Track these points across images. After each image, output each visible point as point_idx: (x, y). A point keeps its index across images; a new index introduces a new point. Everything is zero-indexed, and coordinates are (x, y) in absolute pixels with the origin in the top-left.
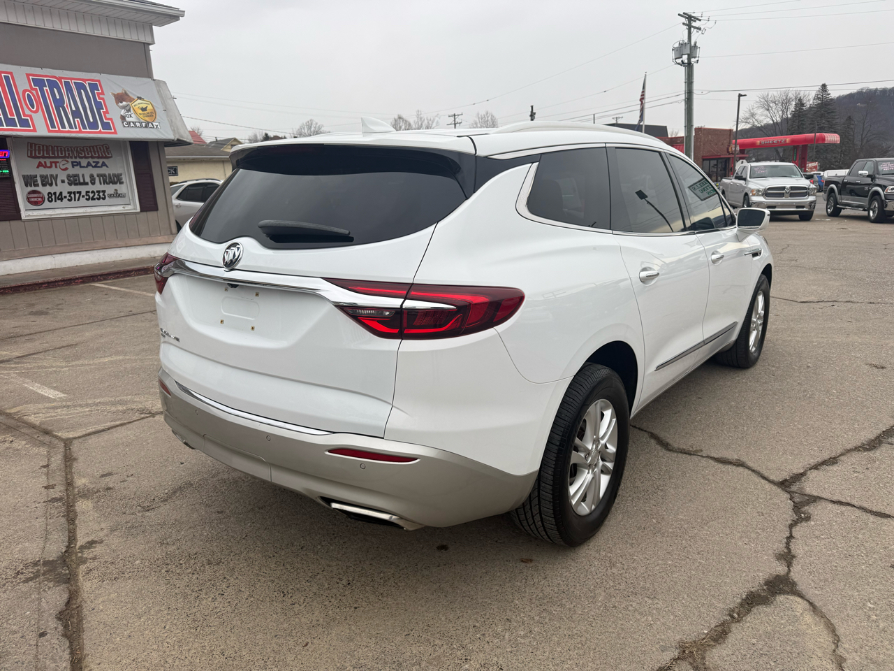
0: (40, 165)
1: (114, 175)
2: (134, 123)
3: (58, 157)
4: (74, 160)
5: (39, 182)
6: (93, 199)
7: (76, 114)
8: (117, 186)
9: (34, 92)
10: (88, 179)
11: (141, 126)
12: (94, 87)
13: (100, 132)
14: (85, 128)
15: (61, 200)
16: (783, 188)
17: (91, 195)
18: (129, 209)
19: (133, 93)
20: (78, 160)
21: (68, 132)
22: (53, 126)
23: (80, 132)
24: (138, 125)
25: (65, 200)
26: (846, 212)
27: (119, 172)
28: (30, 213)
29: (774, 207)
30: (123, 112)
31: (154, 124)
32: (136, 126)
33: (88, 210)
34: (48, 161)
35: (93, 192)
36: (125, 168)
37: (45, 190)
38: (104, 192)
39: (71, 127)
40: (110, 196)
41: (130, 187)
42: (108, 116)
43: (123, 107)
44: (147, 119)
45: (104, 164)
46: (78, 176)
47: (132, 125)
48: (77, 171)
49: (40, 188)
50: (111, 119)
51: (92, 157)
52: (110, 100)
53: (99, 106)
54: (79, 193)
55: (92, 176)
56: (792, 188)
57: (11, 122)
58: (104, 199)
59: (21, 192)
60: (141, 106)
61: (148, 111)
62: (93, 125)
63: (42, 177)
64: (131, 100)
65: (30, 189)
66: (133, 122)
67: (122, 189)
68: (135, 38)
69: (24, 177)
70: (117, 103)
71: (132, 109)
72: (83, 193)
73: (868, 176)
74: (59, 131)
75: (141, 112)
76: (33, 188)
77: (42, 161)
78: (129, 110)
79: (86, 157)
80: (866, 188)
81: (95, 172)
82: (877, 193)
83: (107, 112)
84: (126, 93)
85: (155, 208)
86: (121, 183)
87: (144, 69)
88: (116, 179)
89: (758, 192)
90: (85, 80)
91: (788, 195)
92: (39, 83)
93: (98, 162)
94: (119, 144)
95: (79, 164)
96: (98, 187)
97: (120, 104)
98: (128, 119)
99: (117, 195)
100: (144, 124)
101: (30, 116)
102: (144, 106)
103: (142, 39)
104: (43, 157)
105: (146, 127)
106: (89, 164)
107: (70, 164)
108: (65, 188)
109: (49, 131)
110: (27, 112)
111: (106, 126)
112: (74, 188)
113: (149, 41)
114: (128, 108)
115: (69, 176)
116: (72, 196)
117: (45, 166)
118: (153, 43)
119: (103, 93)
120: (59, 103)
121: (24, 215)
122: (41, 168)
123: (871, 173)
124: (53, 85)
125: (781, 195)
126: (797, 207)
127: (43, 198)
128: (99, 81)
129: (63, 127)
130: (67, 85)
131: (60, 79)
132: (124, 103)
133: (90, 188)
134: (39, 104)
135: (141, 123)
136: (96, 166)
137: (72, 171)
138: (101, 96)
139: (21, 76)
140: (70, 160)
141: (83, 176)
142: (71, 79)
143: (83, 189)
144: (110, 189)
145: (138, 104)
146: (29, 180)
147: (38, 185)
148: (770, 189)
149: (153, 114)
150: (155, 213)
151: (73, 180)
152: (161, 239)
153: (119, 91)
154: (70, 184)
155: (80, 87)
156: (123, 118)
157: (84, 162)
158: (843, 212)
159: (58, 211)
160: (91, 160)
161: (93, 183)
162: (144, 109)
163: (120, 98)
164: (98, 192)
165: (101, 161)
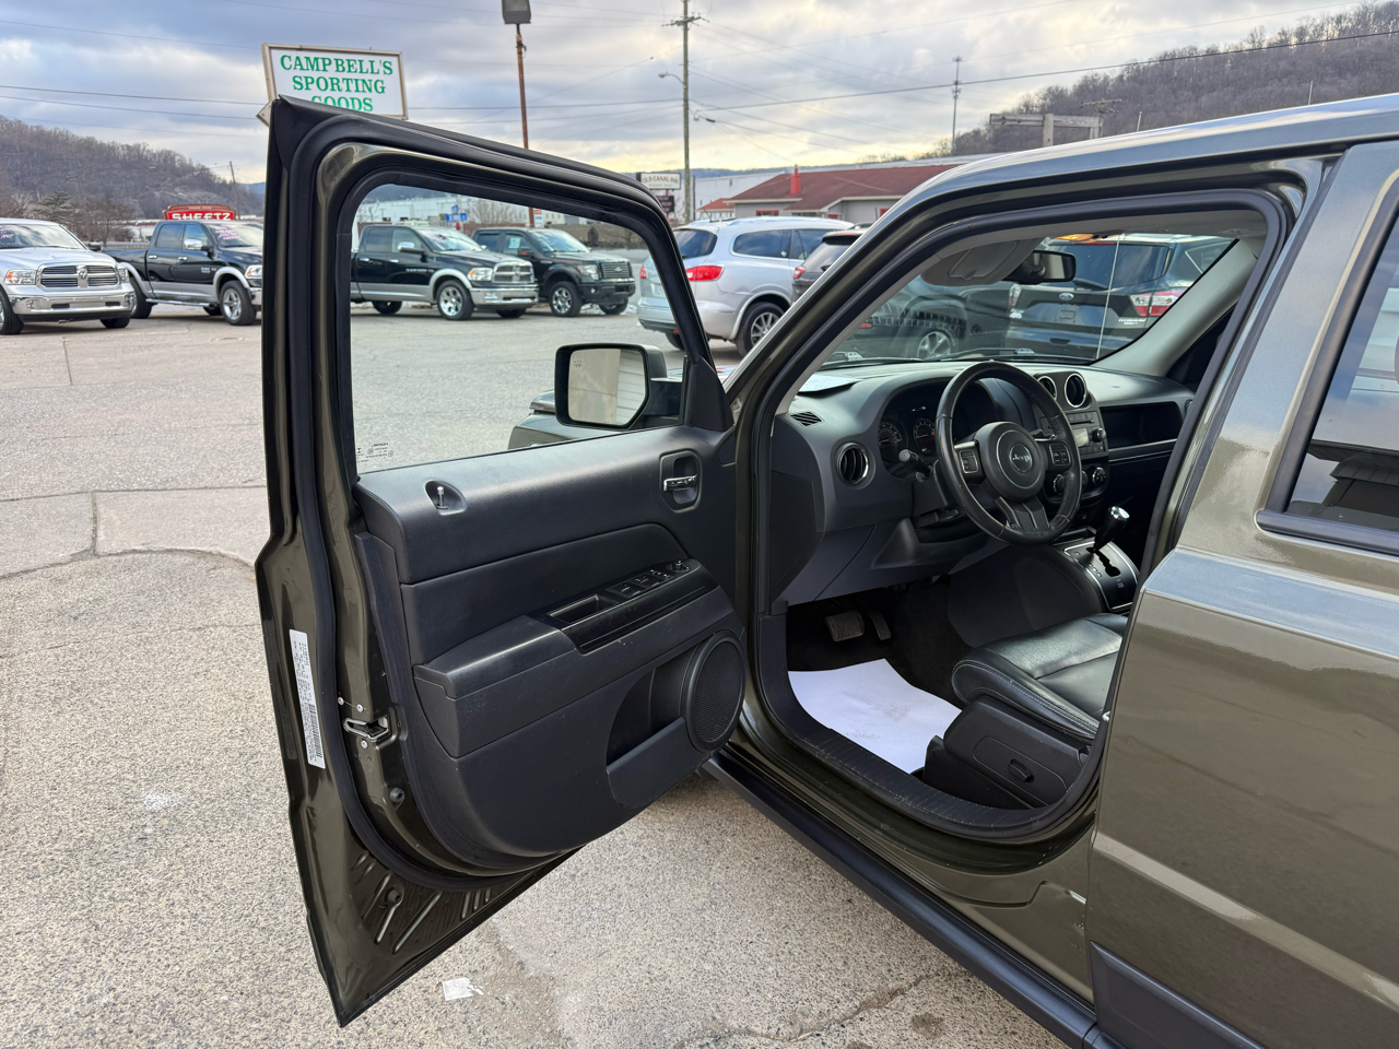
16: (73, 269)
26: (159, 309)
29: (66, 306)
56: (89, 269)
73: (204, 249)
80: (206, 270)
82: (228, 277)
89: (24, 279)
91: (85, 281)
123: (205, 244)
125: (72, 283)
126: (109, 304)
148: (46, 271)
158: (155, 311)
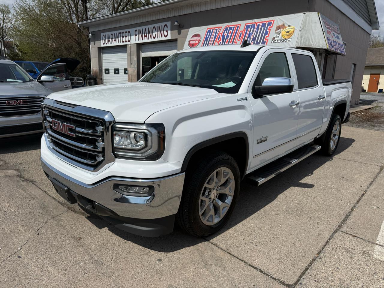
7: (254, 39)
9: (244, 31)
11: (281, 42)
12: (269, 24)
19: (287, 23)
24: (279, 41)
31: (288, 39)
42: (267, 38)
43: (277, 33)
44: (286, 37)
47: (276, 41)
50: (267, 40)
52: (273, 29)
53: (266, 33)
60: (287, 30)
61: (290, 32)
62: (258, 43)
64: (284, 28)
66: (277, 40)
70: (276, 30)
71: (281, 33)
75: (285, 34)
78: (279, 34)
83: (268, 36)
84: (284, 24)
90: (267, 22)
92: (248, 27)
97: (277, 31)
98: (276, 39)
100: (282, 41)
101: (236, 43)
102: (289, 30)
105: (283, 42)
110: (237, 41)
111: (263, 43)
114: (279, 33)
120: (250, 35)
124: (253, 27)
128: (274, 21)
130: (259, 26)
131: (257, 23)
132: (279, 30)
134: (243, 36)
135: (281, 40)
138: (270, 28)
142: (261, 22)
149: (291, 34)
153: (280, 24)
155: (264, 25)
156: (274, 38)
162: (288, 32)
163: (279, 28)
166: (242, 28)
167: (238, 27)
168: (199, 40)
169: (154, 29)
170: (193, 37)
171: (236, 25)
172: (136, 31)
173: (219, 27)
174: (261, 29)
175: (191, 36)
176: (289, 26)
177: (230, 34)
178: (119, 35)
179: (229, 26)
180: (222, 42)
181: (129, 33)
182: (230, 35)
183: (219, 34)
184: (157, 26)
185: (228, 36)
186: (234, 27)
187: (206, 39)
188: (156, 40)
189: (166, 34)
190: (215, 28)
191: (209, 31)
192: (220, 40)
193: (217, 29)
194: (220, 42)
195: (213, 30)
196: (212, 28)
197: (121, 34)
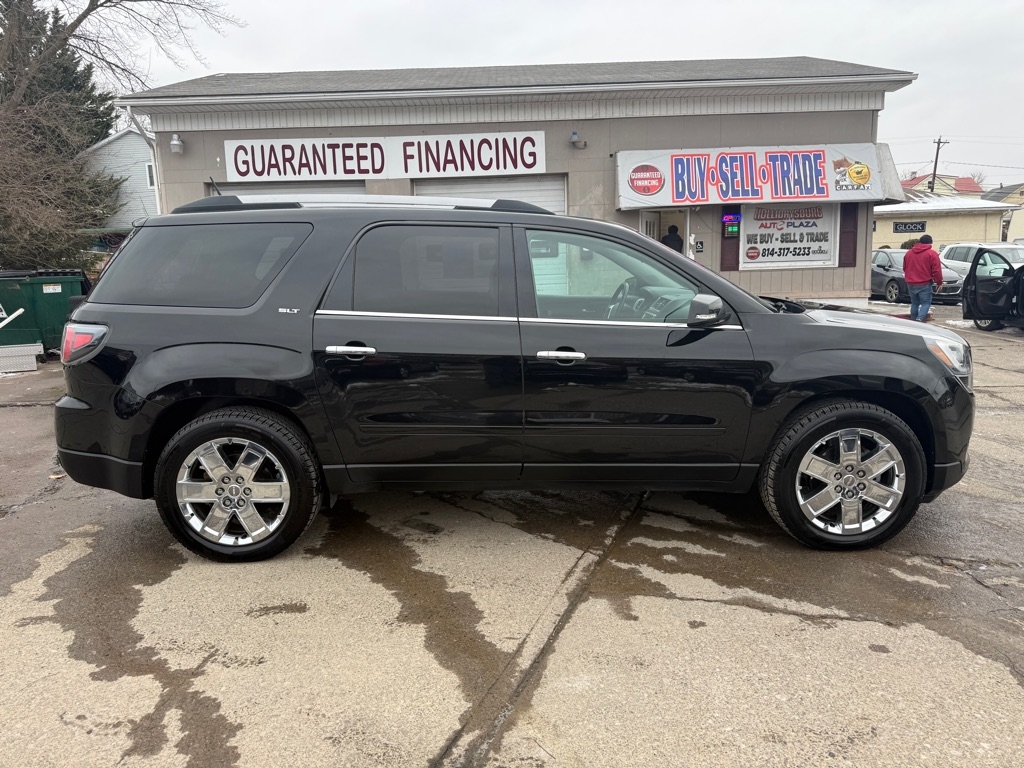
0: (762, 226)
1: (821, 234)
2: (846, 186)
3: (777, 219)
4: (790, 221)
5: (758, 240)
6: (799, 254)
7: (798, 182)
8: (822, 244)
9: (768, 167)
10: (797, 238)
11: (853, 188)
12: (817, 157)
13: (815, 197)
14: (802, 193)
15: (772, 255)
17: (798, 251)
18: (829, 264)
19: (851, 159)
20: (793, 221)
21: (788, 198)
22: (777, 194)
23: (798, 197)
24: (850, 187)
25: (775, 255)
27: (826, 231)
28: (746, 265)
30: (838, 177)
31: (866, 185)
32: (847, 189)
33: (793, 264)
34: (769, 222)
35: (800, 248)
36: (832, 227)
37: (761, 247)
38: (809, 248)
39: (790, 193)
40: (814, 252)
41: (833, 246)
42: (824, 182)
43: (840, 173)
44: (860, 181)
45: (814, 224)
46: (790, 234)
47: (844, 188)
48: (791, 230)
49: (758, 245)
50: (826, 185)
51: (805, 218)
52: (829, 167)
53: (818, 173)
54: (788, 249)
55: (802, 234)
57: (745, 193)
58: (808, 255)
59: (743, 247)
61: (863, 174)
62: (810, 191)
63: (761, 235)
64: (849, 165)
65: (750, 245)
67: (824, 245)
68: (865, 108)
69: (748, 236)
70: (835, 169)
71: (847, 173)
72: (791, 250)
74: (781, 198)
75: (855, 175)
76: (753, 245)
77: (764, 222)
78: (845, 175)
79: (800, 218)
81: (805, 230)
83: (824, 178)
84: (845, 160)
85: (853, 264)
86: (827, 241)
87: (869, 135)
88: (823, 237)
90: (811, 152)
92: (773, 159)
93: (809, 223)
94: (830, 205)
95: (793, 225)
96: (805, 244)
97: (838, 170)
98: (841, 183)
99: (821, 251)
100: (856, 187)
101: (761, 187)
102: (860, 170)
103: (872, 107)
104: (766, 219)
105: (857, 189)
106: (801, 224)
107: (786, 225)
108: (776, 245)
109: (773, 198)
110: (760, 183)
111: (821, 191)
112: (785, 245)
113: (878, 107)
114: (844, 173)
115: (782, 235)
116: (783, 252)
117: (766, 227)
118: (883, 108)
119: (824, 162)
120: (785, 174)
121: (742, 266)
122: (763, 228)
124: (784, 158)
127: (758, 253)
128: (823, 151)
129: (785, 193)
130: (796, 157)
131: (790, 153)
132: (842, 169)
133: (798, 245)
134: (770, 175)
135: (853, 186)
136: (807, 226)
137: (786, 230)
138: (822, 164)
139: (760, 154)
140: (786, 221)
141: (794, 235)
142: (800, 152)
143: (791, 246)
144: (815, 246)
145: (856, 168)
146: (751, 239)
147: (756, 243)
149: (867, 177)
150: (852, 268)
151: (785, 239)
152: (853, 294)
153: (839, 158)
154: (782, 242)
155: (806, 158)
156: (837, 182)
157: (797, 223)
159: (768, 264)
160: (804, 221)
161: (801, 241)
162: (858, 173)
163: (838, 165)
164: (805, 248)
165: (812, 221)
166: (761, 160)
167: (751, 157)
168: (660, 180)
169: (485, 146)
170: (636, 170)
171: (746, 154)
172: (406, 145)
173: (702, 155)
174: (804, 164)
175: (631, 170)
176: (857, 163)
177: (737, 169)
178: (329, 152)
179: (727, 154)
180: (724, 184)
181: (377, 151)
182: (738, 172)
183: (709, 169)
184: (497, 140)
185: (734, 175)
186: (741, 158)
187: (678, 177)
188: (493, 171)
189: (529, 160)
190: (692, 156)
191: (679, 161)
192: (718, 181)
193: (699, 159)
194: (721, 186)
195: (688, 160)
196: (684, 156)
197: (339, 152)
